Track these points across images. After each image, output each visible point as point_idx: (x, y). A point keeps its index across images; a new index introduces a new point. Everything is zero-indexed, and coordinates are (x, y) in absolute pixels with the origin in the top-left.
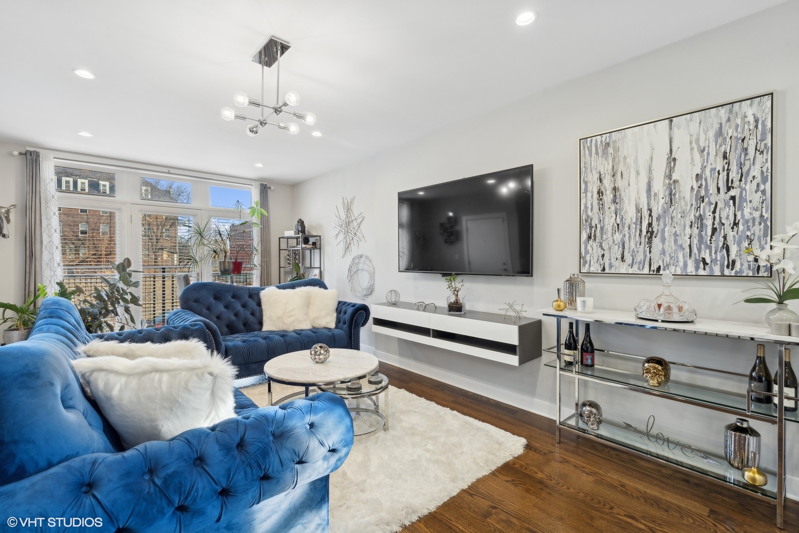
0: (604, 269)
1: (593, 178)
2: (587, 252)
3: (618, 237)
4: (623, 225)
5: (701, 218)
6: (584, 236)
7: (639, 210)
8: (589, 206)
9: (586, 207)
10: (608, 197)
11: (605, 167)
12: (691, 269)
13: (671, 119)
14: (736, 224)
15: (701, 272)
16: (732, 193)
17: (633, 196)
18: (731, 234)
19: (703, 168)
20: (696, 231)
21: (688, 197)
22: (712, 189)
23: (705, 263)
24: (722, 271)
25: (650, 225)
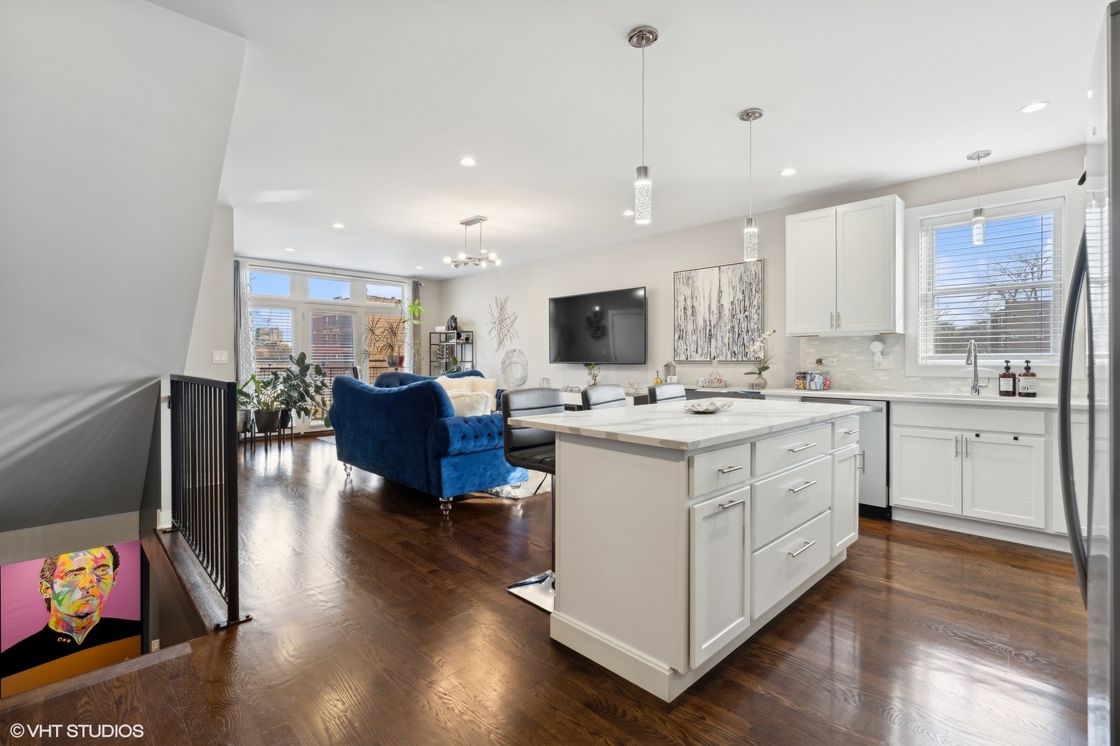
0: (687, 358)
1: (681, 299)
2: (678, 348)
3: (694, 337)
4: (697, 330)
5: (733, 327)
6: (677, 337)
7: (705, 321)
8: (679, 317)
9: (678, 318)
10: (689, 312)
11: (687, 292)
12: (729, 357)
13: (720, 267)
14: (748, 331)
15: (734, 359)
16: (747, 313)
17: (702, 312)
18: (746, 337)
19: (734, 298)
20: (731, 335)
21: (727, 315)
22: (738, 312)
23: (735, 354)
24: (742, 358)
25: (710, 330)
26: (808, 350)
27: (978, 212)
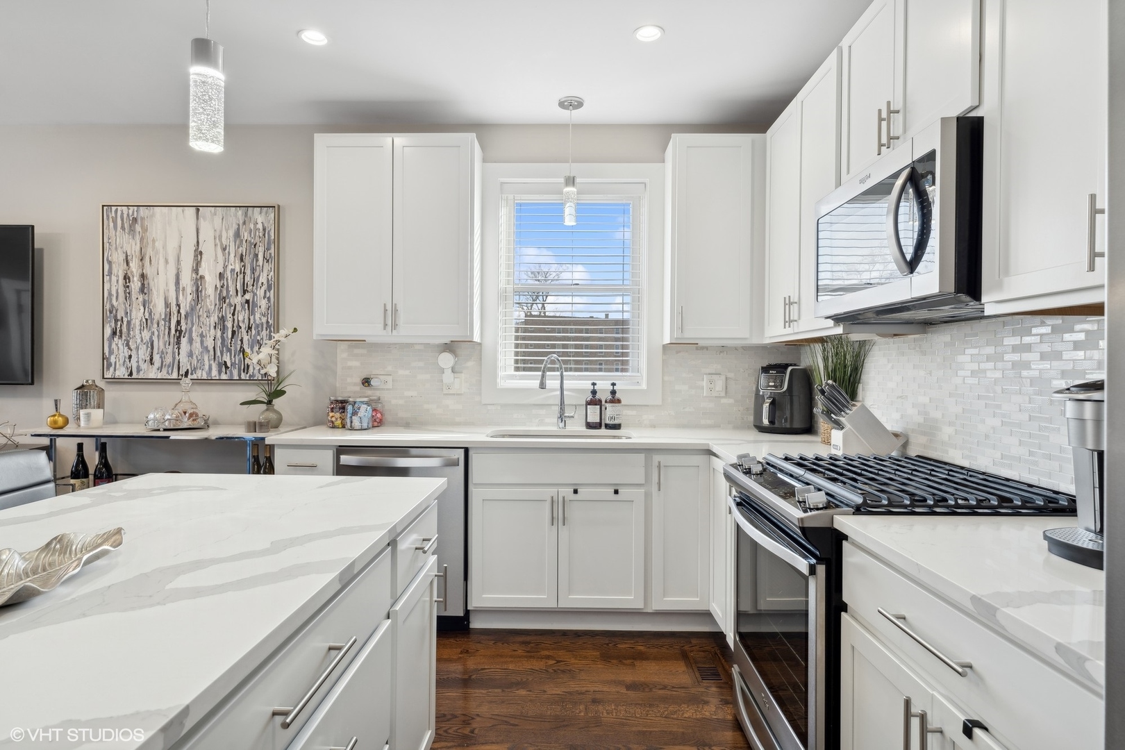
0: (131, 374)
1: (117, 258)
2: (111, 352)
3: (146, 335)
4: (152, 320)
5: (222, 319)
6: (108, 331)
7: (167, 305)
8: (114, 292)
9: (110, 294)
10: (135, 285)
11: (133, 247)
12: (215, 373)
13: (197, 208)
14: (250, 328)
15: (224, 377)
16: (248, 296)
17: (162, 287)
18: (246, 338)
19: (225, 267)
20: (219, 333)
21: (212, 297)
22: (232, 292)
23: (227, 367)
24: (240, 375)
25: (178, 323)
26: (350, 363)
27: (571, 181)
